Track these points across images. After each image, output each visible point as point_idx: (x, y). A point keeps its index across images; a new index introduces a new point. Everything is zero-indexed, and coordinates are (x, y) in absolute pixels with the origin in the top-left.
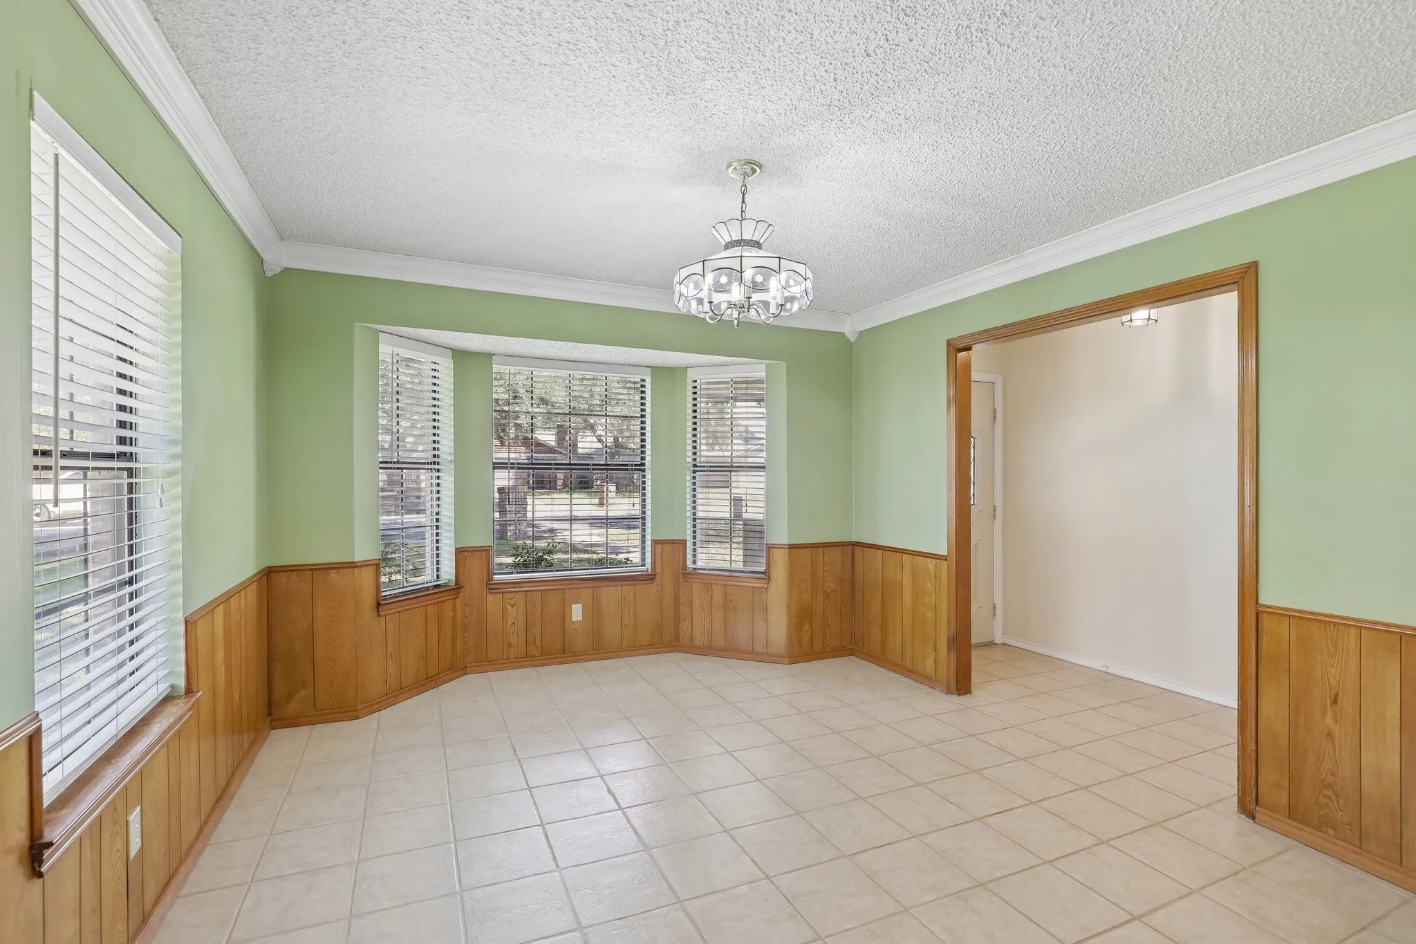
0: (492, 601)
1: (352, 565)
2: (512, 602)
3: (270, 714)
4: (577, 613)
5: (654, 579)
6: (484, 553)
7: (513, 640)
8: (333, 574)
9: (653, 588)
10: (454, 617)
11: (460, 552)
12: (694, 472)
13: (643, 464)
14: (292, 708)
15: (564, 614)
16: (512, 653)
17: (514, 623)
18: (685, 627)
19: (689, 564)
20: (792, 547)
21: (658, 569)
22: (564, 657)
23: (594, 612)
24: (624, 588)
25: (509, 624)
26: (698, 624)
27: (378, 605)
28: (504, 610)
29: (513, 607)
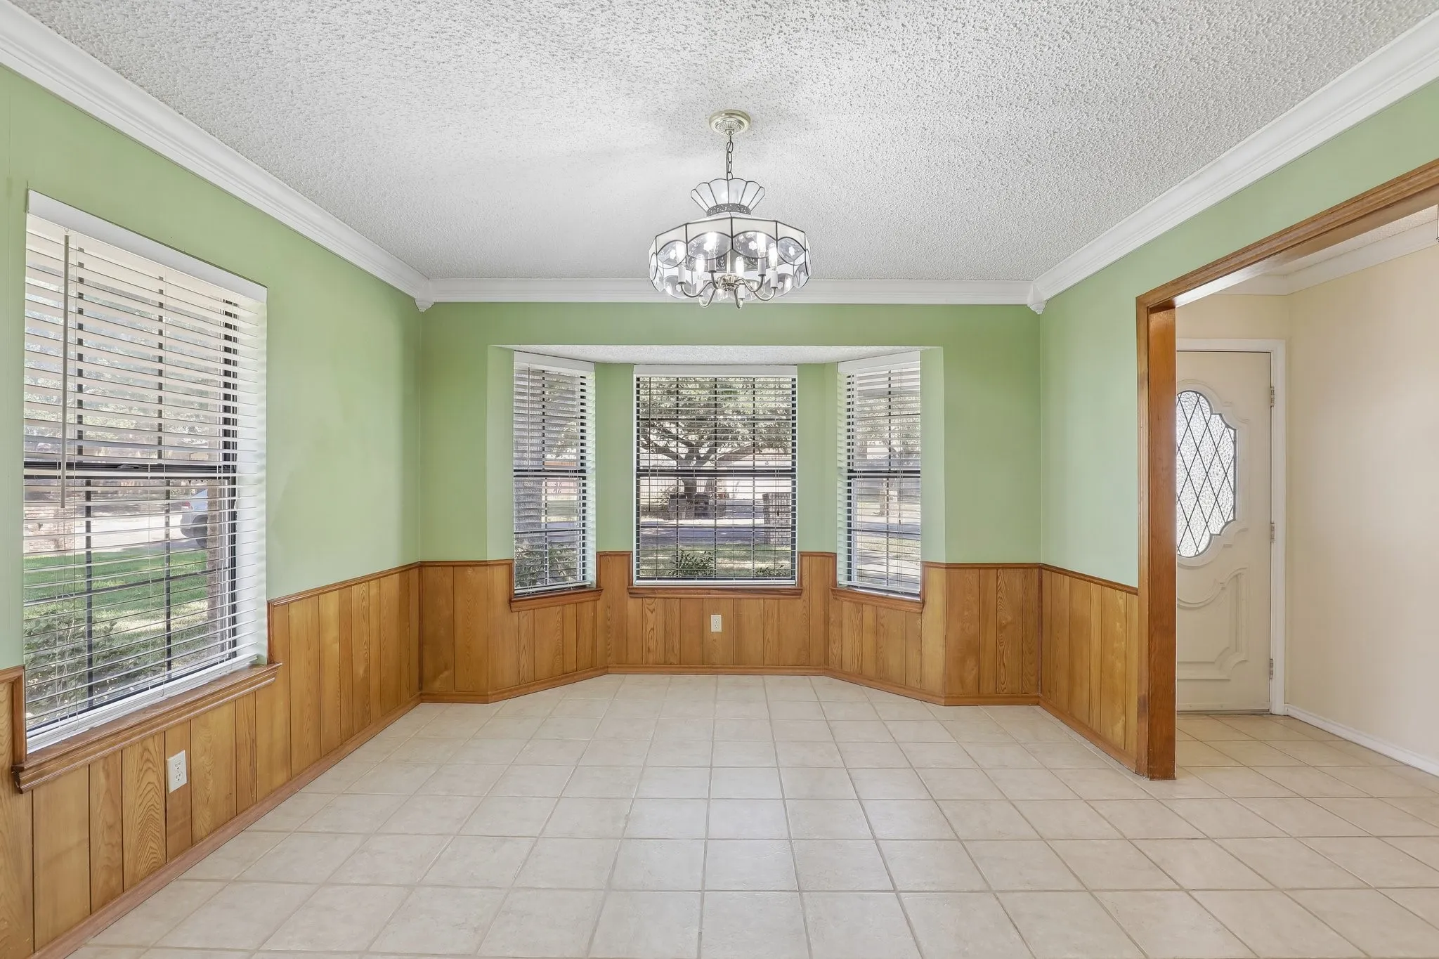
0: (632, 605)
1: (485, 564)
2: (651, 607)
3: (421, 689)
4: (716, 623)
5: (800, 594)
6: (625, 558)
7: (652, 645)
8: (470, 571)
9: (799, 604)
10: (595, 617)
11: (601, 556)
12: (850, 478)
13: (793, 470)
14: (437, 685)
15: (703, 625)
16: (651, 658)
17: (653, 629)
18: (835, 648)
19: (842, 580)
20: (949, 567)
21: (805, 583)
22: (703, 668)
23: (735, 624)
24: (768, 602)
25: (649, 629)
26: (848, 646)
27: (510, 601)
28: (643, 616)
29: (652, 612)
